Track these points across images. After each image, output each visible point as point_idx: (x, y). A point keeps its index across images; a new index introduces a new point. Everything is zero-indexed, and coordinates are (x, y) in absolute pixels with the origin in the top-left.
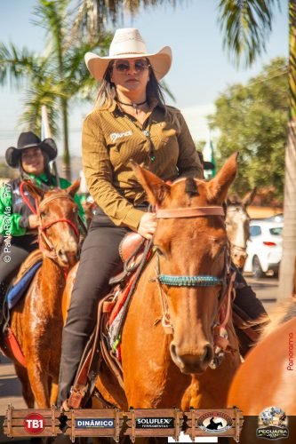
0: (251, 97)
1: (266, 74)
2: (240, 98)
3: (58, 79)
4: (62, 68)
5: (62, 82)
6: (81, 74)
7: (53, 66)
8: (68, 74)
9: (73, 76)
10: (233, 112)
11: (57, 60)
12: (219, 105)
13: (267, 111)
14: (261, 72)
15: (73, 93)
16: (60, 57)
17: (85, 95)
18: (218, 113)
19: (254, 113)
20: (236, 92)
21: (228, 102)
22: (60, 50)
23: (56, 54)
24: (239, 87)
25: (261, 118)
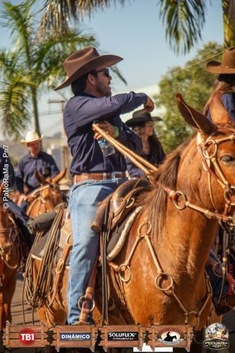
0: (189, 77)
1: (200, 57)
2: (179, 79)
3: (27, 71)
4: (30, 62)
5: (30, 73)
6: (46, 65)
7: (22, 60)
8: (35, 66)
9: (39, 68)
10: (175, 90)
11: (25, 55)
12: (162, 86)
13: (203, 88)
14: (197, 56)
15: (40, 82)
16: (28, 52)
17: (51, 83)
18: (161, 93)
19: (193, 90)
20: (176, 74)
21: (170, 83)
22: (27, 46)
23: (24, 50)
24: (178, 69)
25: (198, 95)
